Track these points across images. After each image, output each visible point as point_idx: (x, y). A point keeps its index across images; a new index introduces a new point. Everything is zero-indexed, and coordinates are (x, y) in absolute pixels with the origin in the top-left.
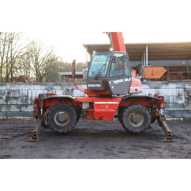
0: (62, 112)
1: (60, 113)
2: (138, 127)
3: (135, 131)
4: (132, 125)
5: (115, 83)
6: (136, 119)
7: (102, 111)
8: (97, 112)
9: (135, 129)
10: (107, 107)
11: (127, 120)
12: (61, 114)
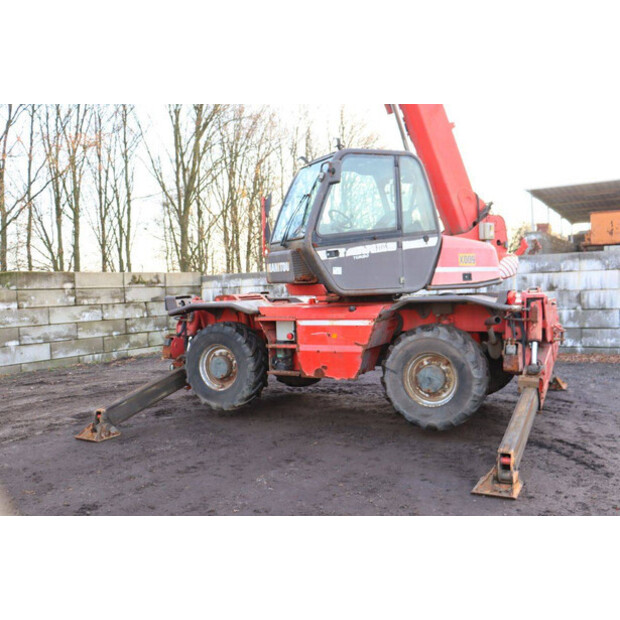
0: (223, 351)
1: (217, 353)
2: (437, 408)
3: (425, 422)
4: (416, 402)
5: (351, 257)
6: (430, 379)
7: (321, 350)
8: (306, 353)
9: (427, 416)
10: (334, 336)
11: (400, 382)
12: (221, 354)
